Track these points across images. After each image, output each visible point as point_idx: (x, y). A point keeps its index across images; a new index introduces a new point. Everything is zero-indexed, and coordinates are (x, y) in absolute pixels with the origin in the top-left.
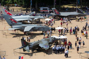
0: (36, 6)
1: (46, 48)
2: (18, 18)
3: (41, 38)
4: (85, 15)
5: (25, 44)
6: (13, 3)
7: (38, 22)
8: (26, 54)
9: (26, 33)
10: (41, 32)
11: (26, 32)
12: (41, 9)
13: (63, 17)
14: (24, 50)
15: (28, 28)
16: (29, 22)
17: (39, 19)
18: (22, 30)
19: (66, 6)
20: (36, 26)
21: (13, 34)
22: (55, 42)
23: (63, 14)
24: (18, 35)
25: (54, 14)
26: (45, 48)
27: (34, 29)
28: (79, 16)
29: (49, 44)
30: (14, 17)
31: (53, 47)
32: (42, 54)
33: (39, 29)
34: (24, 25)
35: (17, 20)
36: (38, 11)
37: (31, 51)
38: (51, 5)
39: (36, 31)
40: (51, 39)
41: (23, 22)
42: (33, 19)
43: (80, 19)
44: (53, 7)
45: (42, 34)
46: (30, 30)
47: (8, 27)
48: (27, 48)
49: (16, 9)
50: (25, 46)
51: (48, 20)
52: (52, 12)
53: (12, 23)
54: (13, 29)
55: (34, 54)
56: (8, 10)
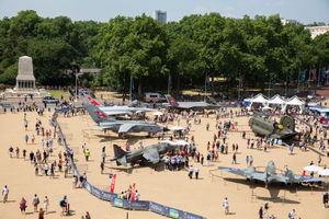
0: (140, 91)
1: (155, 160)
2: (108, 111)
3: (148, 143)
4: (218, 107)
5: (119, 153)
6: (102, 85)
7: (142, 117)
8: (121, 170)
9: (122, 136)
10: (146, 134)
11: (121, 134)
12: (148, 96)
13: (182, 109)
14: (119, 164)
15: (125, 127)
16: (126, 116)
17: (144, 113)
18: (115, 130)
19: (186, 93)
20: (138, 123)
21: (100, 136)
22: (171, 150)
23: (182, 105)
24: (108, 138)
25: (168, 104)
26: (152, 160)
27: (134, 129)
28: (208, 108)
29: (160, 153)
30: (102, 108)
31: (166, 158)
32: (147, 170)
33: (143, 129)
34: (118, 122)
35: (108, 113)
36: (142, 99)
37: (129, 166)
38: (163, 90)
39: (139, 131)
40: (163, 146)
41: (118, 117)
42: (133, 112)
43: (211, 113)
44: (167, 93)
45: (148, 137)
46: (129, 131)
47: (93, 124)
48: (123, 160)
49: (108, 95)
50: (121, 157)
51: (159, 113)
52: (165, 101)
53: (99, 118)
54: (101, 128)
55: (134, 170)
56: (94, 97)
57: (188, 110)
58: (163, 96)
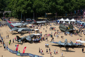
0: (24, 18)
1: (30, 40)
2: (14, 25)
3: (27, 35)
4: (49, 23)
5: (18, 38)
6: (12, 17)
8: (19, 44)
9: (19, 33)
12: (27, 20)
13: (38, 24)
14: (18, 42)
15: (20, 30)
16: (20, 26)
17: (26, 25)
18: (17, 31)
20: (24, 28)
21: (12, 33)
22: (35, 37)
23: (38, 22)
24: (15, 34)
25: (33, 22)
26: (29, 40)
27: (23, 30)
29: (31, 38)
30: (12, 24)
31: (33, 39)
32: (28, 43)
33: (26, 30)
34: (18, 28)
36: (25, 21)
37: (22, 42)
40: (32, 35)
42: (23, 25)
43: (47, 24)
44: (33, 19)
45: (28, 33)
47: (9, 29)
48: (20, 40)
49: (14, 20)
51: (30, 25)
53: (11, 27)
54: (12, 30)
55: (23, 44)
56: (9, 20)
57: (40, 24)
58: (32, 19)
